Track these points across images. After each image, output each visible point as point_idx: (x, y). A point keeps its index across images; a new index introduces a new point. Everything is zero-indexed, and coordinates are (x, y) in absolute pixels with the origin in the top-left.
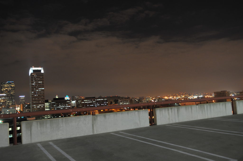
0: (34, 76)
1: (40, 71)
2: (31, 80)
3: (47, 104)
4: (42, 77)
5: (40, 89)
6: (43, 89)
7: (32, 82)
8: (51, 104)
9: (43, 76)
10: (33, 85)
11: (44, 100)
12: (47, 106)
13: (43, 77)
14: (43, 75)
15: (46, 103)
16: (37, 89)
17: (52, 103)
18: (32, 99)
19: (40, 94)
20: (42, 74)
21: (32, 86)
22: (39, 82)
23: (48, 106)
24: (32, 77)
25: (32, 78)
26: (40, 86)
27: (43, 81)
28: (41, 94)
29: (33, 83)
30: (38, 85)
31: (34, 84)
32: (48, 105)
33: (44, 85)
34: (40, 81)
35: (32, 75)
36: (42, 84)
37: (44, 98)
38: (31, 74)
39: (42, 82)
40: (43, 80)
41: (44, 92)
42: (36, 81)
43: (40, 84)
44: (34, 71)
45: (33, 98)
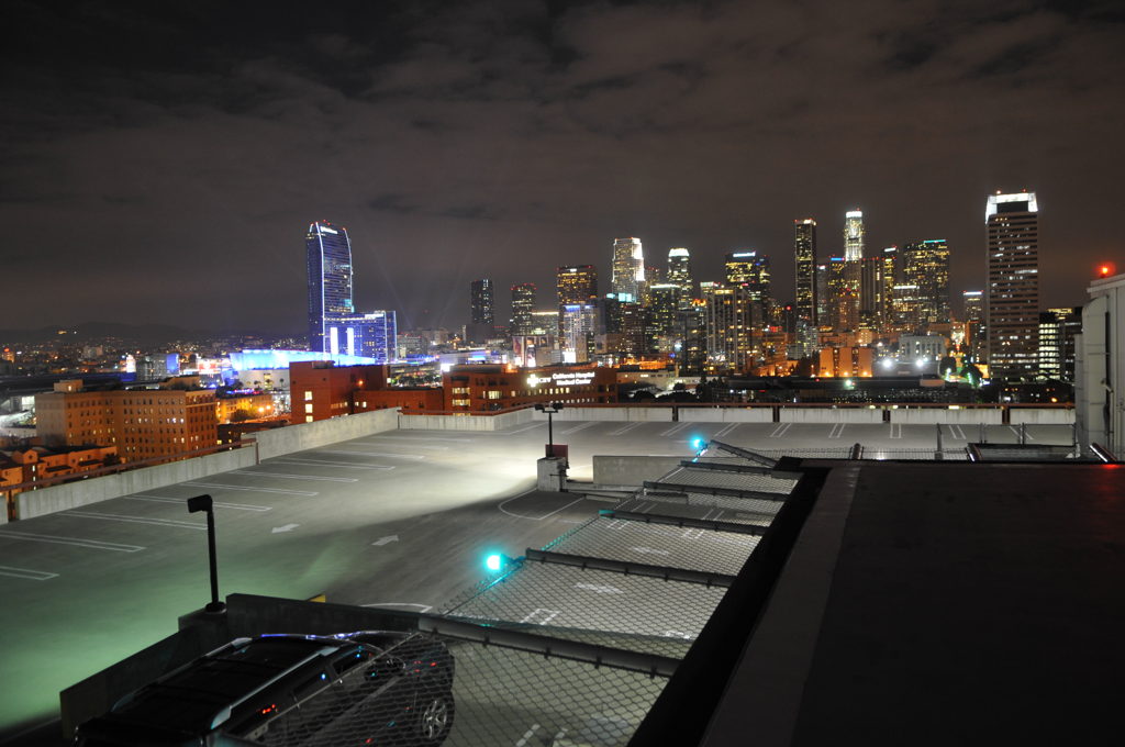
0: (1000, 225)
1: (1025, 204)
2: (988, 241)
3: (1047, 330)
4: (1031, 229)
5: (1021, 272)
6: (1034, 271)
7: (991, 249)
8: (1064, 332)
9: (1035, 223)
10: (997, 260)
11: (1036, 313)
12: (1049, 334)
13: (1036, 229)
14: (1034, 220)
15: (1046, 326)
16: (1012, 273)
17: (1066, 324)
18: (992, 309)
19: (1022, 289)
20: (1033, 215)
21: (992, 261)
22: (1020, 248)
23: (1051, 337)
24: (994, 228)
25: (993, 234)
26: (1023, 263)
27: (1033, 244)
28: (1025, 289)
29: (997, 250)
30: (1016, 260)
31: (998, 255)
32: (1051, 331)
33: (1036, 259)
34: (1023, 242)
35: (992, 222)
36: (1032, 253)
37: (1036, 307)
38: (992, 218)
39: (1031, 247)
40: (1035, 241)
41: (1036, 283)
42: (1008, 245)
43: (1023, 252)
44: (1002, 207)
45: (993, 305)
